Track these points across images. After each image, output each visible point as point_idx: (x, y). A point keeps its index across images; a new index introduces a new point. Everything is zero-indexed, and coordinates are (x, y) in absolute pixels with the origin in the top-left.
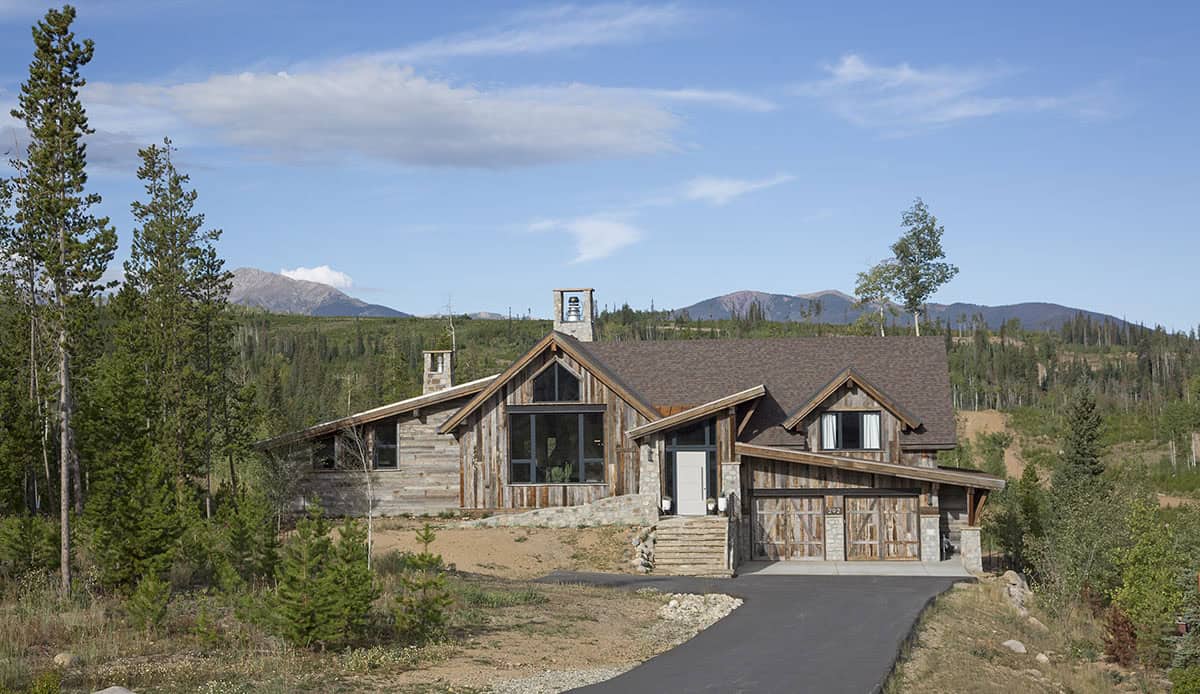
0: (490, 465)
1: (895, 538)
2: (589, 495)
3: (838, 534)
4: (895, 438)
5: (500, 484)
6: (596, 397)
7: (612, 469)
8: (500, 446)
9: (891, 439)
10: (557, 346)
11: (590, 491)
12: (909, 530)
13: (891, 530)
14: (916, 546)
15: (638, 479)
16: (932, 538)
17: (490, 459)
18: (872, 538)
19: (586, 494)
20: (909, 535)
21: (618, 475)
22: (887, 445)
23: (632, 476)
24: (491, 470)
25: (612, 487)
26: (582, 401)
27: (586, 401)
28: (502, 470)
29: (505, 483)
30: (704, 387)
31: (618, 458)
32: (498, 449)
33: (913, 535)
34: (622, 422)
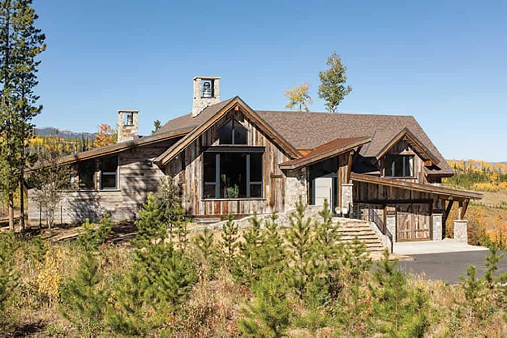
0: (190, 186)
1: (418, 228)
2: (254, 206)
3: (392, 227)
4: (422, 170)
5: (197, 199)
6: (259, 143)
7: (267, 189)
8: (197, 174)
9: (419, 171)
10: (239, 107)
11: (255, 203)
12: (425, 223)
13: (417, 223)
14: (428, 232)
15: (283, 195)
16: (439, 227)
17: (190, 182)
18: (407, 228)
19: (252, 205)
20: (425, 226)
21: (272, 193)
22: (418, 174)
23: (280, 193)
24: (190, 189)
25: (268, 201)
26: (249, 144)
27: (253, 144)
28: (198, 189)
29: (200, 198)
30: (307, 139)
31: (272, 181)
32: (195, 176)
33: (427, 227)
34: (274, 158)
